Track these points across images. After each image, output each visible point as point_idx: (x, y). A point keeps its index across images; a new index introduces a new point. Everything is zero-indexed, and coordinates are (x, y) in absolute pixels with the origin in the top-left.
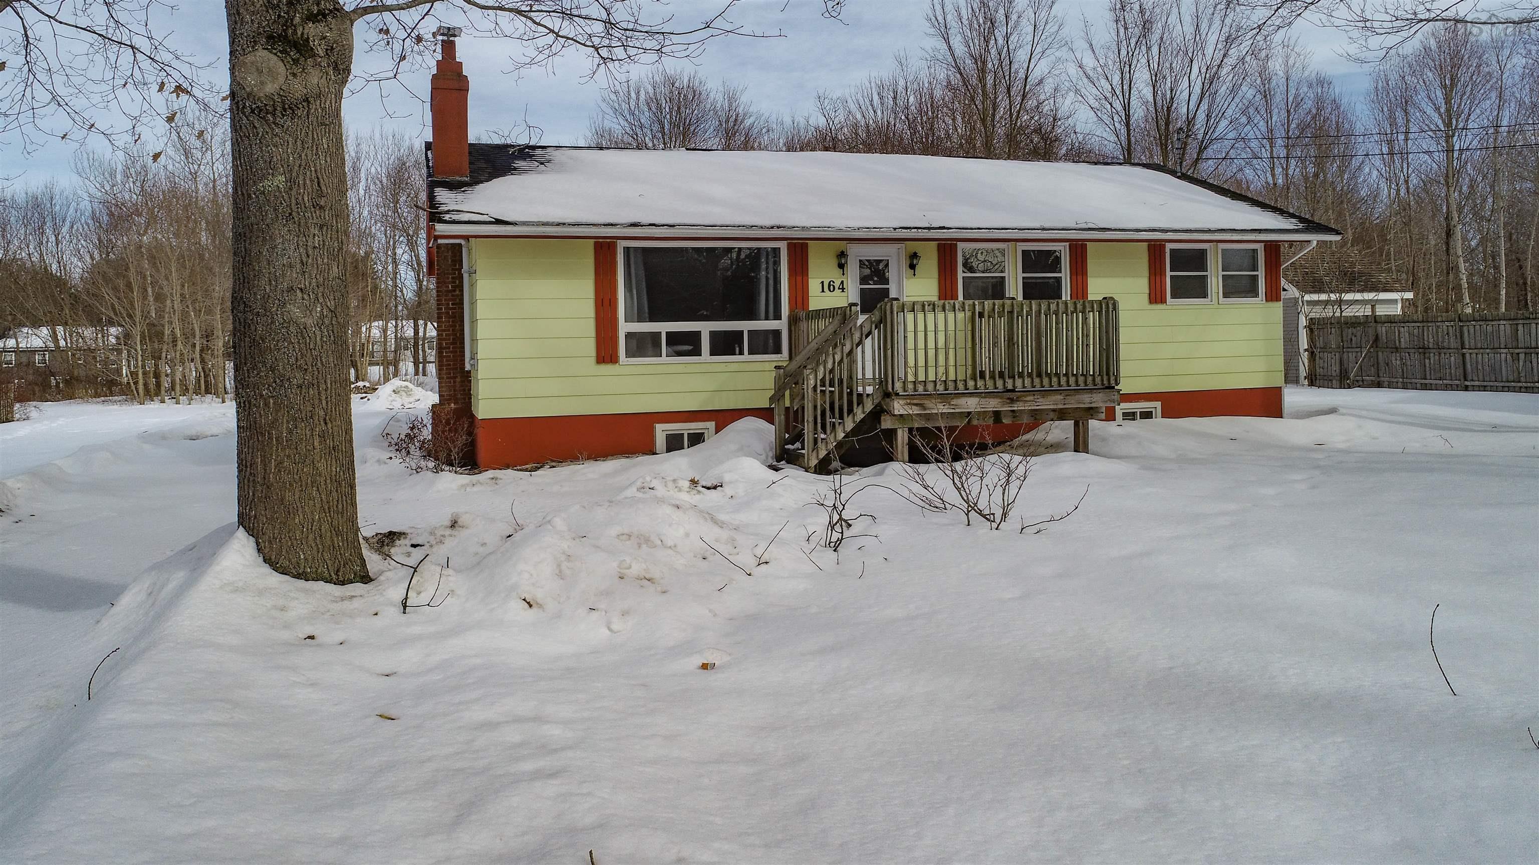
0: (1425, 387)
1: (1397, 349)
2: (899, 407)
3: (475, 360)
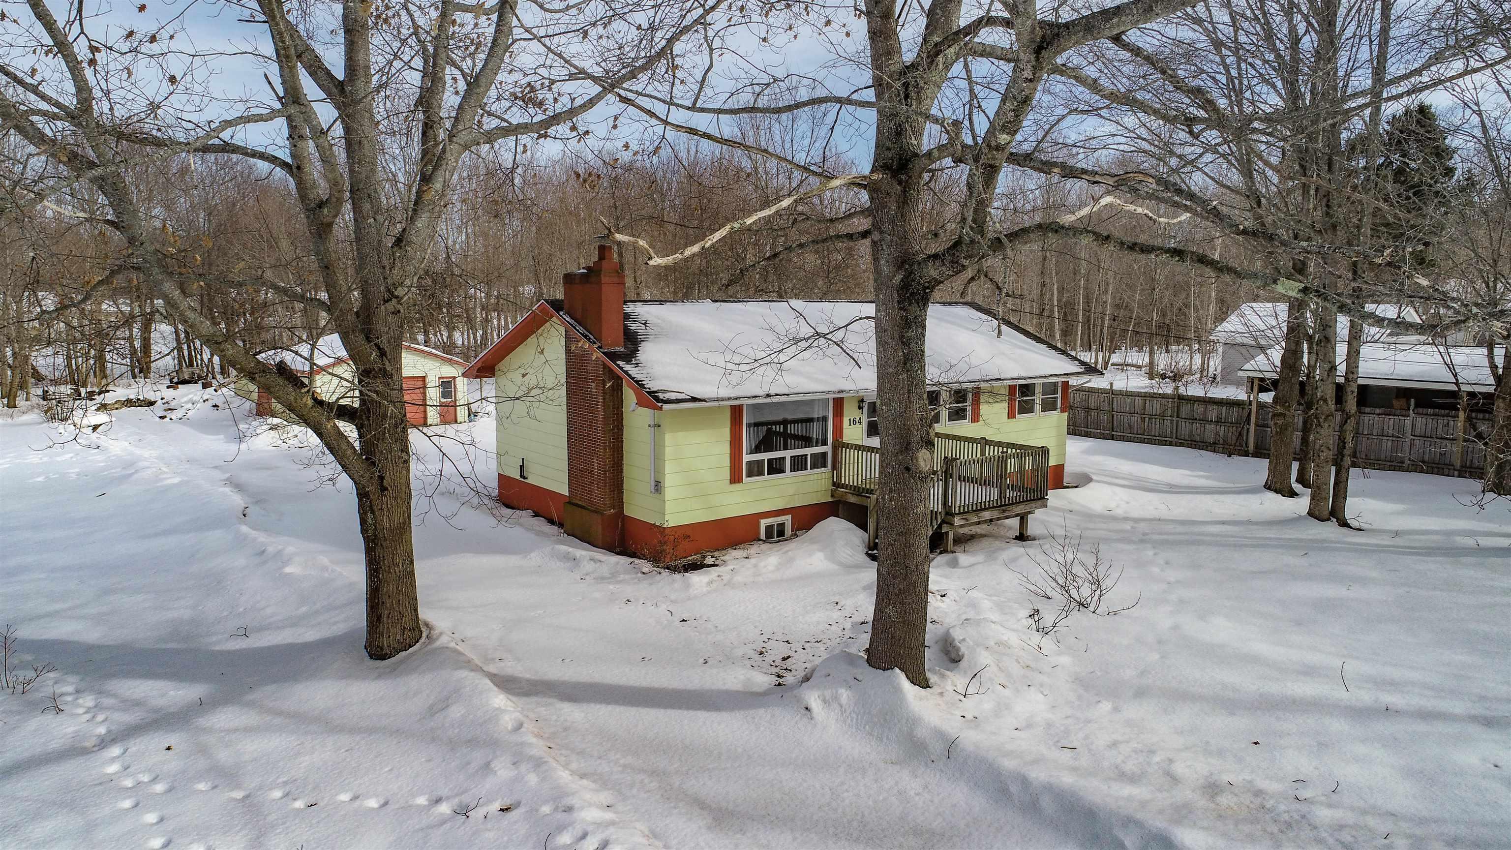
2: (957, 521)
3: (658, 486)
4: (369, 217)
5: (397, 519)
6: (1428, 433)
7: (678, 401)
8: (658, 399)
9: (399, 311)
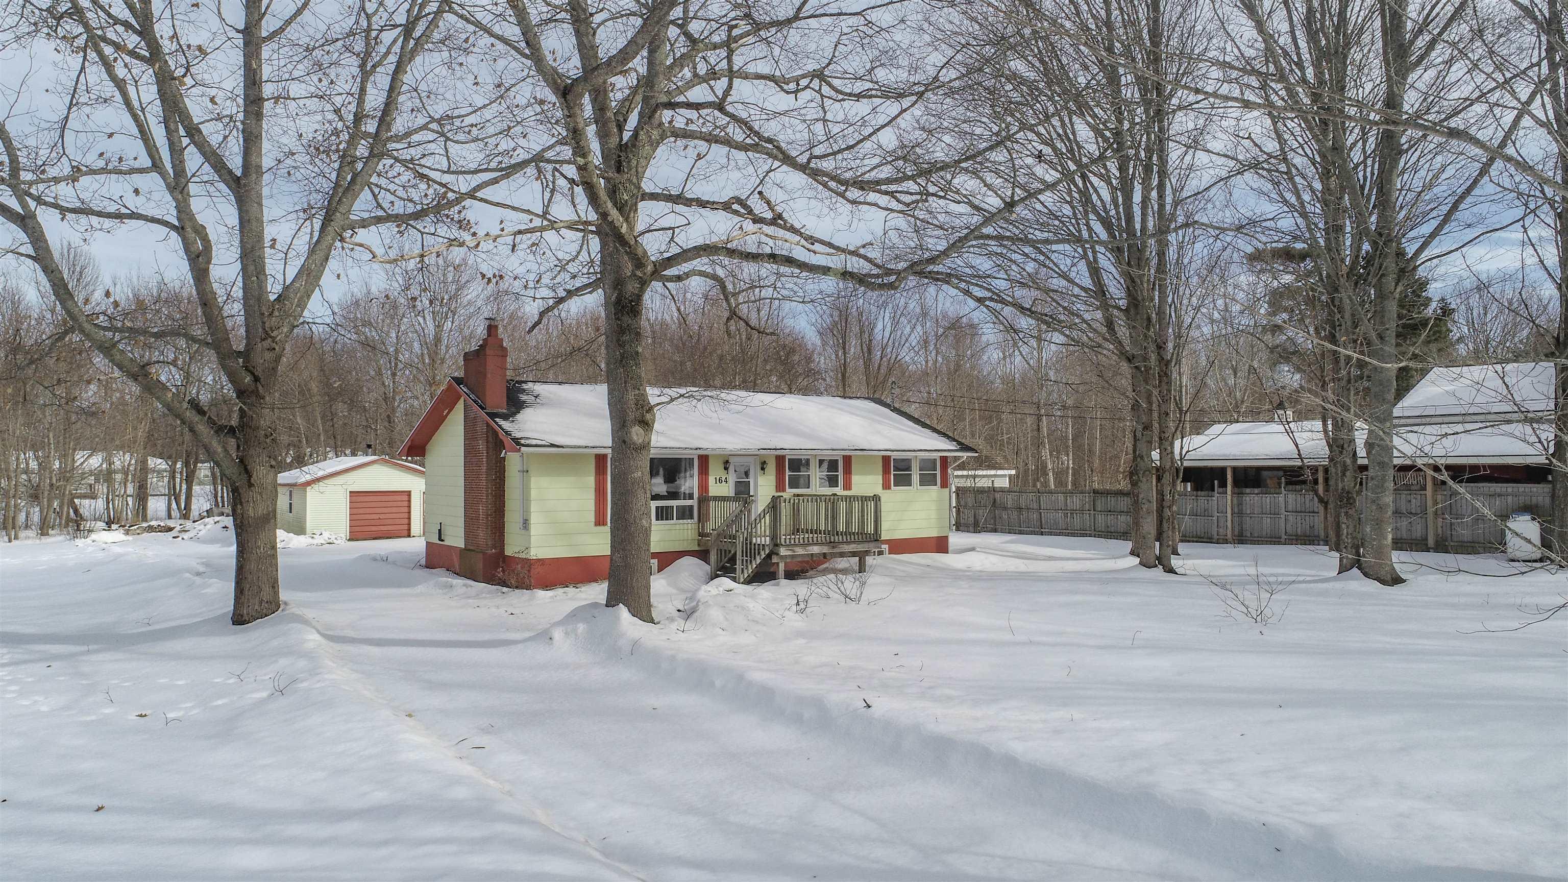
0: (1021, 533)
1: (1005, 509)
2: (783, 552)
3: (526, 524)
4: (253, 276)
5: (261, 510)
6: (1299, 509)
7: (536, 446)
8: (518, 444)
9: (274, 349)
